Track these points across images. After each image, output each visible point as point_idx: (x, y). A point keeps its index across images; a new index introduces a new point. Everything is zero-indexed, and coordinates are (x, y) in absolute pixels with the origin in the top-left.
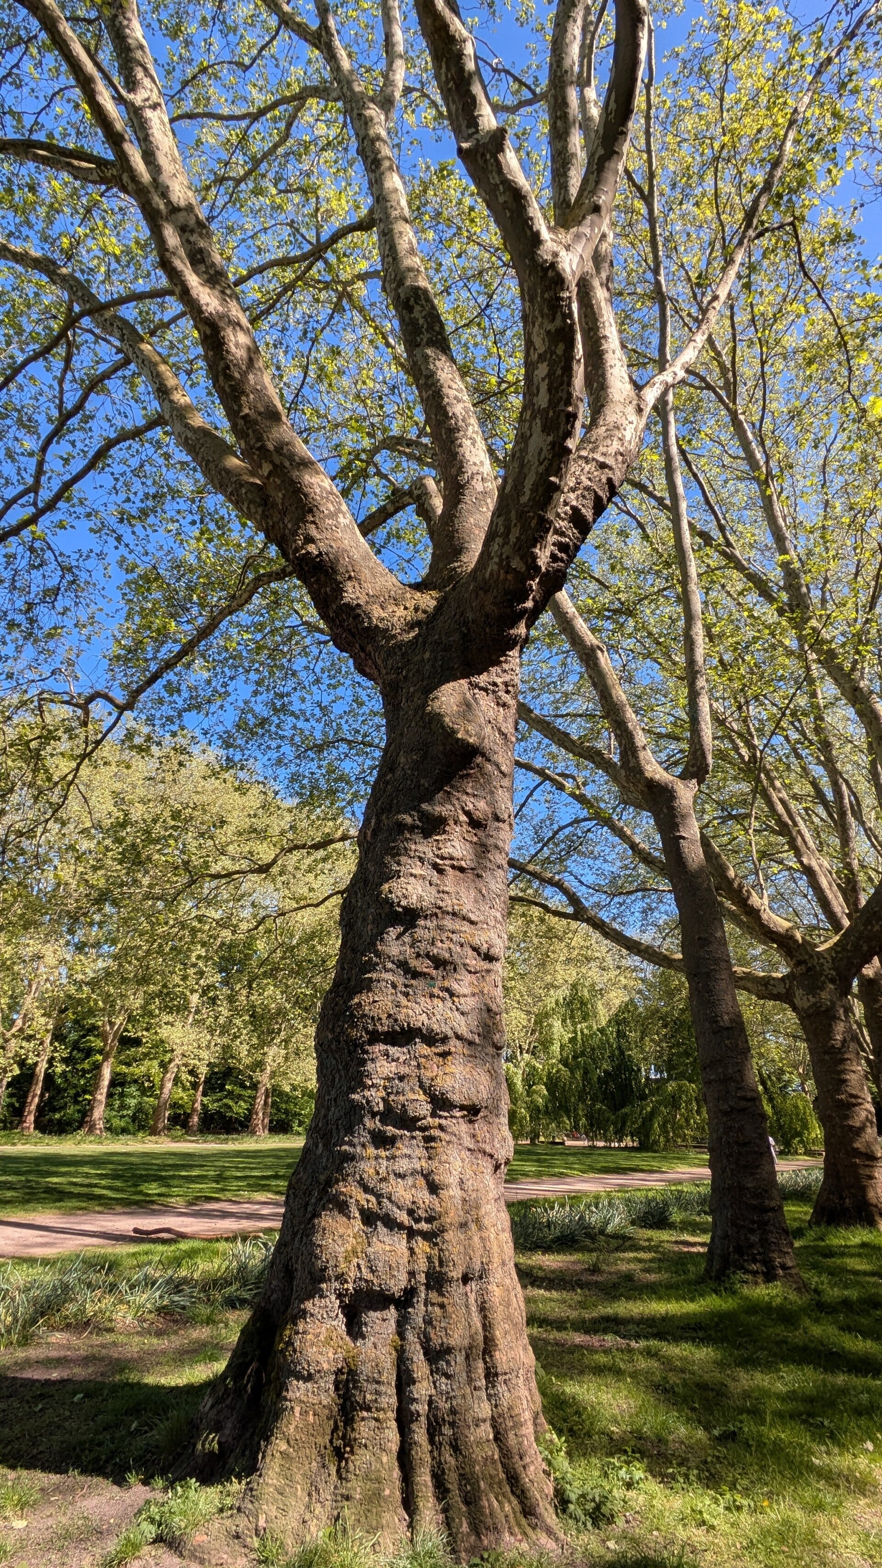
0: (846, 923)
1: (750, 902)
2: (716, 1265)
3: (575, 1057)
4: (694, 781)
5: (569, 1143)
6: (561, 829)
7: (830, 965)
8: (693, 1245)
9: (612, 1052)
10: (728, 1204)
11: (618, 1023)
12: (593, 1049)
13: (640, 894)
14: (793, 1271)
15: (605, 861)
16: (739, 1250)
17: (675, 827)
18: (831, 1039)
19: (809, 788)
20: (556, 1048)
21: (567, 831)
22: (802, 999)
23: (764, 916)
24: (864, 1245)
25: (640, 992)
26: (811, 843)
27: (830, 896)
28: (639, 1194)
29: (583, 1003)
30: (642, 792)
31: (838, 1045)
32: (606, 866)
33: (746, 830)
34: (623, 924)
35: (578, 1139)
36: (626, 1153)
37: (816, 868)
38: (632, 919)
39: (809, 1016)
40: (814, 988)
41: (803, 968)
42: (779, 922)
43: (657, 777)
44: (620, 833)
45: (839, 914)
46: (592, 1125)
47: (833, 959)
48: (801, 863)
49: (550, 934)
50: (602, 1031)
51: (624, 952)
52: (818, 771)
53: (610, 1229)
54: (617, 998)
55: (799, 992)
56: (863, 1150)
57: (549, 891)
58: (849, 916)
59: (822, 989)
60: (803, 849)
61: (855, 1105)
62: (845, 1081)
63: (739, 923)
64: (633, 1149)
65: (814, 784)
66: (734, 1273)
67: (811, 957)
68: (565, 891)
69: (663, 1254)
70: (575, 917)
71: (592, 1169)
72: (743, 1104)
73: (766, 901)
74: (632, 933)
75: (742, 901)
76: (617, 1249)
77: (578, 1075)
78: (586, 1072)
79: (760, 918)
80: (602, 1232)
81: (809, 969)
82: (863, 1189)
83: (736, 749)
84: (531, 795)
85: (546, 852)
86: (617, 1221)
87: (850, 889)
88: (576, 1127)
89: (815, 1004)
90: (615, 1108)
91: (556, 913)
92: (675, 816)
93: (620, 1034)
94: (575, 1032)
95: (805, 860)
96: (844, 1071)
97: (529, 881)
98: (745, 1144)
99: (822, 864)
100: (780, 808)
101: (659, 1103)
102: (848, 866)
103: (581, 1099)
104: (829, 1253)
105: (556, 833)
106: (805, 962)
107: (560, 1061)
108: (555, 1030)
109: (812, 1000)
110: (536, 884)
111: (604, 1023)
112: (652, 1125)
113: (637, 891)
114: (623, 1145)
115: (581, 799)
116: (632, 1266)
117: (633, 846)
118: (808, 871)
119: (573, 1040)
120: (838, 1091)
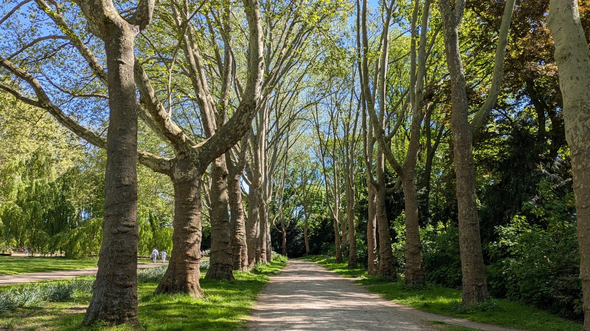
0: (213, 134)
1: (160, 113)
2: (90, 318)
3: (28, 200)
4: (138, 27)
5: (14, 254)
6: (40, 39)
7: (198, 156)
8: (81, 309)
9: (57, 198)
10: (104, 284)
11: (65, 181)
12: (43, 196)
13: (93, 98)
14: (134, 318)
15: (72, 71)
16: (105, 309)
17: (119, 54)
18: (188, 197)
19: (213, 54)
20: (14, 193)
21: (46, 43)
22: (178, 174)
23: (167, 124)
24: (179, 303)
25: (83, 161)
26: (206, 86)
27: (209, 119)
28: (54, 283)
29: (41, 166)
30: (100, 25)
31: (191, 200)
32: (71, 75)
33: (168, 68)
34: (79, 117)
35: (21, 252)
36: (55, 260)
37: (205, 101)
38: (84, 115)
39: (180, 183)
40: (185, 169)
41: (183, 156)
42: (175, 129)
43: (113, 17)
44: (85, 53)
45: (211, 130)
46: (33, 243)
47: (200, 153)
48: (198, 96)
49: (20, 116)
50: (52, 185)
51: (75, 135)
52: (220, 43)
53: (27, 304)
54: (67, 165)
55: (177, 170)
56: (191, 255)
57: (24, 84)
58: (216, 131)
59: (190, 169)
60: (201, 89)
61: (193, 232)
62: (190, 219)
63: (152, 126)
64: (61, 258)
65: (216, 51)
66: (100, 321)
67: (189, 150)
68: (34, 85)
69: (60, 315)
70: (39, 104)
71: (27, 270)
72: (126, 229)
73: (170, 115)
74: (84, 124)
75: (155, 112)
76: (28, 315)
77: (29, 212)
78: (35, 210)
79: (164, 124)
80: (21, 306)
81: (186, 157)
82: (186, 275)
83: (175, 15)
84: (18, 8)
85: (25, 55)
86: (33, 300)
87: (220, 116)
88: (21, 244)
89: (184, 177)
90: (52, 233)
91: (26, 100)
92: (119, 47)
93: (65, 188)
94: (31, 184)
95: (200, 96)
96: (191, 214)
97: (8, 74)
98: (122, 251)
99: (209, 99)
100: (193, 61)
101: (84, 231)
102: (222, 103)
103: (28, 227)
104: (161, 308)
105: (35, 41)
106: (184, 153)
107: (16, 202)
108: (16, 182)
109: (183, 174)
110: (13, 77)
111: (54, 180)
112: (76, 244)
113: (92, 95)
114: (53, 255)
115: (58, 22)
116: (37, 324)
117: (92, 64)
118: (201, 103)
119: (29, 189)
120: (186, 225)
